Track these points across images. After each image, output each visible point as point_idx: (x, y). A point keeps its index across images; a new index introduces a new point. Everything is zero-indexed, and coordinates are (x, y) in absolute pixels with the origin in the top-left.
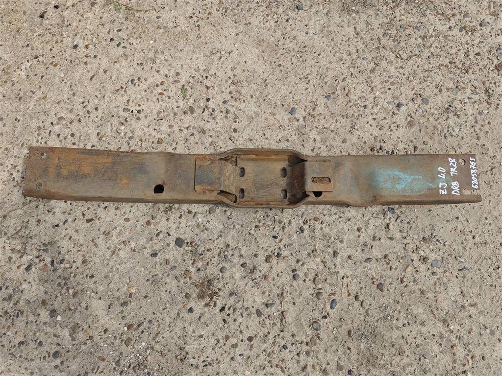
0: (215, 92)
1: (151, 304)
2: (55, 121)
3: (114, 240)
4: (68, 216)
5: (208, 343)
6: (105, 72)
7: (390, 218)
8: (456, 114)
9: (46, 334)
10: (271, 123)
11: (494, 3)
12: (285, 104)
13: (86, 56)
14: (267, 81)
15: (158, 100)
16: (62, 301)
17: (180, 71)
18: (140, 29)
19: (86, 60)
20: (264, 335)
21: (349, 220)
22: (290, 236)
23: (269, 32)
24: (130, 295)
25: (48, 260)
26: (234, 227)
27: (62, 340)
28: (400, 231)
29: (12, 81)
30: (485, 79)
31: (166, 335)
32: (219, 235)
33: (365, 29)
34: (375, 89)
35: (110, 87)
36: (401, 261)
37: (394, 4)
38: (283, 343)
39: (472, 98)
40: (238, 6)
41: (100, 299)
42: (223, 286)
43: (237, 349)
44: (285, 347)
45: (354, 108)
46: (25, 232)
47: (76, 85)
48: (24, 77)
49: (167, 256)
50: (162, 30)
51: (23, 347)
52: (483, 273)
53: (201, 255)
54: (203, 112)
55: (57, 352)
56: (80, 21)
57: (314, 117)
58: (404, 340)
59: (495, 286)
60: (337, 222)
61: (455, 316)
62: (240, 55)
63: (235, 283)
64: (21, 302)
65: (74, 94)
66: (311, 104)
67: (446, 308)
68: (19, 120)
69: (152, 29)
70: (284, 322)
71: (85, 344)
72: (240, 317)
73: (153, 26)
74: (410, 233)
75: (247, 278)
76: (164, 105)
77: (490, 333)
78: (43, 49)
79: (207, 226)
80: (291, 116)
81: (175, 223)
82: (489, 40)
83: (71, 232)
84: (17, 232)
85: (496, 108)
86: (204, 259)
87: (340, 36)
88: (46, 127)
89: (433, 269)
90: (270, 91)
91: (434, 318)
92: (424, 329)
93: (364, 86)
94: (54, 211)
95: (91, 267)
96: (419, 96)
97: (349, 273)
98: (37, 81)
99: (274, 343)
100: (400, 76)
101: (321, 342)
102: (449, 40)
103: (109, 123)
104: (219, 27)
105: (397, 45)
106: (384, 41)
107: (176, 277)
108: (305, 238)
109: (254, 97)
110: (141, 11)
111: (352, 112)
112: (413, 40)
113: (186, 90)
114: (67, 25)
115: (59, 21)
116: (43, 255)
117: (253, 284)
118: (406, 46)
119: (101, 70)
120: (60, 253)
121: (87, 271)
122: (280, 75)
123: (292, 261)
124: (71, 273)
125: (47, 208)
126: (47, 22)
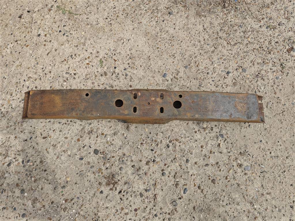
0: (119, 63)
1: (79, 188)
2: (26, 79)
3: (59, 149)
4: (33, 135)
5: (111, 211)
6: (56, 50)
7: (221, 141)
8: (262, 79)
9: (18, 203)
10: (152, 82)
11: (288, 12)
12: (160, 71)
13: (45, 41)
14: (150, 57)
15: (86, 67)
16: (28, 184)
17: (99, 51)
18: (77, 25)
19: (45, 43)
20: (144, 208)
21: (196, 141)
22: (161, 150)
23: (152, 28)
24: (67, 182)
25: (20, 160)
26: (128, 143)
27: (27, 207)
28: (227, 148)
29: (2, 55)
30: (281, 58)
31: (87, 206)
32: (119, 148)
33: (209, 27)
34: (214, 63)
35: (58, 59)
36: (226, 166)
37: (227, 12)
38: (155, 213)
39: (272, 69)
40: (134, 12)
41: (50, 184)
42: (121, 178)
43: (128, 216)
44: (156, 215)
45: (201, 74)
46: (7, 144)
47: (39, 58)
48: (9, 53)
49: (89, 160)
50: (89, 26)
51: (5, 211)
52: (275, 175)
53: (108, 159)
54: (112, 75)
55: (24, 214)
56: (42, 20)
57: (177, 79)
58: (227, 213)
59: (283, 183)
60: (189, 142)
61: (258, 200)
62: (135, 42)
63: (128, 177)
64: (4, 185)
65: (37, 63)
66: (176, 71)
67: (252, 195)
68: (6, 78)
69: (84, 25)
70: (156, 201)
71: (40, 210)
72: (130, 197)
73: (84, 24)
74: (232, 149)
75: (135, 174)
76: (89, 70)
77: (278, 211)
78: (20, 36)
79: (113, 142)
80: (164, 78)
81: (94, 140)
82: (284, 34)
83: (34, 144)
84: (3, 143)
85: (287, 76)
86: (110, 162)
87: (194, 31)
88: (21, 83)
89: (245, 171)
90: (152, 63)
91: (245, 200)
92: (239, 207)
93: (207, 61)
94: (25, 131)
95: (45, 165)
96: (240, 67)
97: (195, 173)
98: (16, 55)
99: (150, 212)
100: (229, 55)
101: (178, 213)
102: (260, 34)
103: (57, 81)
104: (123, 25)
105: (228, 36)
106: (220, 34)
107: (94, 172)
108: (170, 151)
109: (142, 66)
110: (77, 14)
111: (200, 77)
112: (238, 34)
113: (103, 62)
114: (35, 23)
115: (30, 20)
116: (18, 157)
117: (138, 178)
118: (233, 37)
119: (54, 49)
120: (27, 156)
121: (43, 168)
122: (158, 54)
123: (162, 165)
124: (34, 168)
125: (21, 130)
126: (23, 20)
